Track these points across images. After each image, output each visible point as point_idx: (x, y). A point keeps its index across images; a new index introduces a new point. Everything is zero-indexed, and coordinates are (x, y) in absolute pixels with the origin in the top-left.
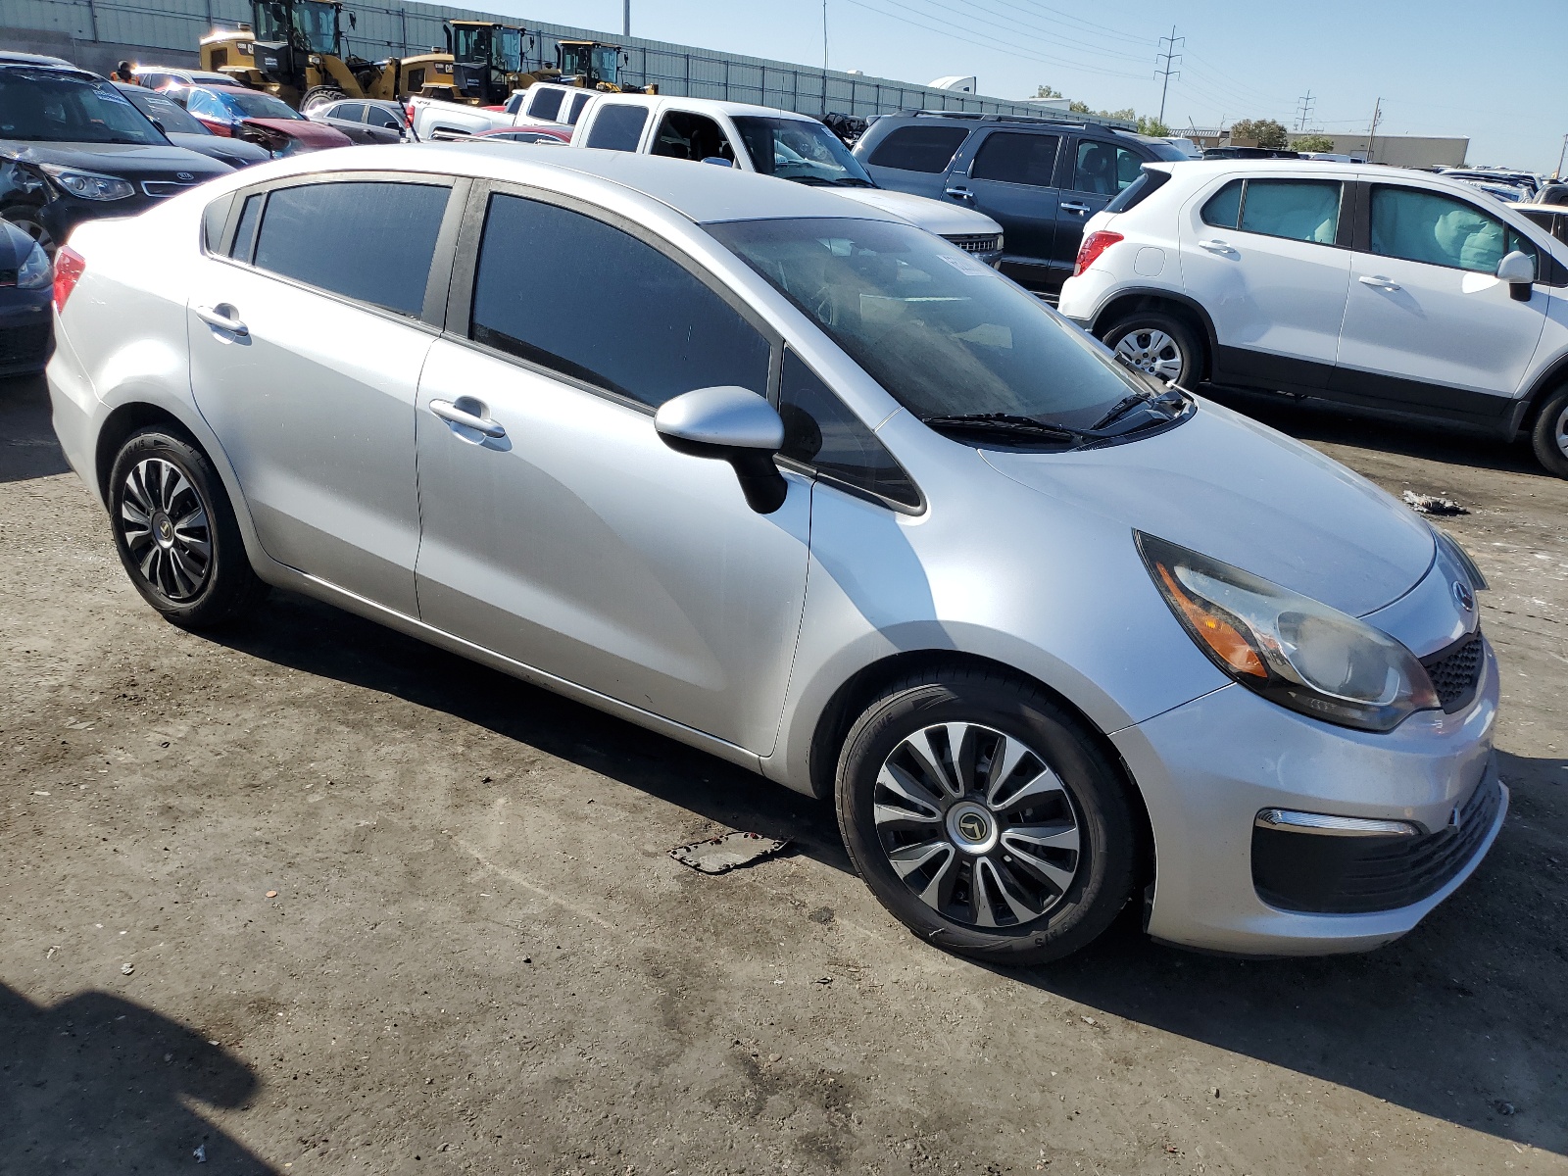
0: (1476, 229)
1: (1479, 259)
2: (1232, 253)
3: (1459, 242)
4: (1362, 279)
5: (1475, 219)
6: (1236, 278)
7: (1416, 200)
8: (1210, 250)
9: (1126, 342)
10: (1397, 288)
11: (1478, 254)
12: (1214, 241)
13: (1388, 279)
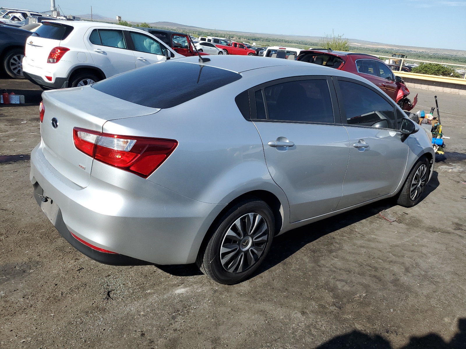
0: (153, 43)
1: (155, 51)
2: (104, 53)
3: (150, 47)
4: (138, 58)
5: (152, 41)
6: (108, 60)
7: (138, 36)
8: (98, 52)
9: (80, 84)
10: (146, 60)
11: (154, 50)
12: (98, 49)
13: (143, 58)
